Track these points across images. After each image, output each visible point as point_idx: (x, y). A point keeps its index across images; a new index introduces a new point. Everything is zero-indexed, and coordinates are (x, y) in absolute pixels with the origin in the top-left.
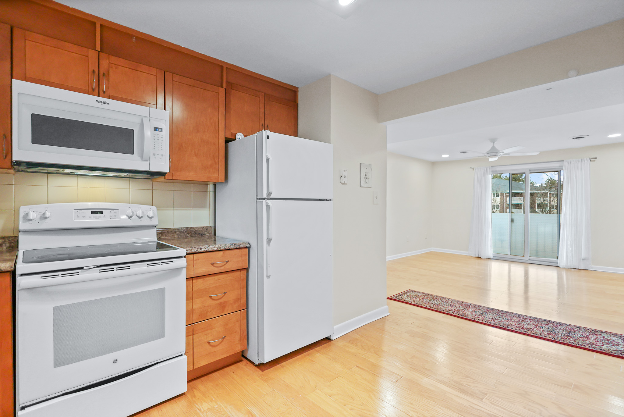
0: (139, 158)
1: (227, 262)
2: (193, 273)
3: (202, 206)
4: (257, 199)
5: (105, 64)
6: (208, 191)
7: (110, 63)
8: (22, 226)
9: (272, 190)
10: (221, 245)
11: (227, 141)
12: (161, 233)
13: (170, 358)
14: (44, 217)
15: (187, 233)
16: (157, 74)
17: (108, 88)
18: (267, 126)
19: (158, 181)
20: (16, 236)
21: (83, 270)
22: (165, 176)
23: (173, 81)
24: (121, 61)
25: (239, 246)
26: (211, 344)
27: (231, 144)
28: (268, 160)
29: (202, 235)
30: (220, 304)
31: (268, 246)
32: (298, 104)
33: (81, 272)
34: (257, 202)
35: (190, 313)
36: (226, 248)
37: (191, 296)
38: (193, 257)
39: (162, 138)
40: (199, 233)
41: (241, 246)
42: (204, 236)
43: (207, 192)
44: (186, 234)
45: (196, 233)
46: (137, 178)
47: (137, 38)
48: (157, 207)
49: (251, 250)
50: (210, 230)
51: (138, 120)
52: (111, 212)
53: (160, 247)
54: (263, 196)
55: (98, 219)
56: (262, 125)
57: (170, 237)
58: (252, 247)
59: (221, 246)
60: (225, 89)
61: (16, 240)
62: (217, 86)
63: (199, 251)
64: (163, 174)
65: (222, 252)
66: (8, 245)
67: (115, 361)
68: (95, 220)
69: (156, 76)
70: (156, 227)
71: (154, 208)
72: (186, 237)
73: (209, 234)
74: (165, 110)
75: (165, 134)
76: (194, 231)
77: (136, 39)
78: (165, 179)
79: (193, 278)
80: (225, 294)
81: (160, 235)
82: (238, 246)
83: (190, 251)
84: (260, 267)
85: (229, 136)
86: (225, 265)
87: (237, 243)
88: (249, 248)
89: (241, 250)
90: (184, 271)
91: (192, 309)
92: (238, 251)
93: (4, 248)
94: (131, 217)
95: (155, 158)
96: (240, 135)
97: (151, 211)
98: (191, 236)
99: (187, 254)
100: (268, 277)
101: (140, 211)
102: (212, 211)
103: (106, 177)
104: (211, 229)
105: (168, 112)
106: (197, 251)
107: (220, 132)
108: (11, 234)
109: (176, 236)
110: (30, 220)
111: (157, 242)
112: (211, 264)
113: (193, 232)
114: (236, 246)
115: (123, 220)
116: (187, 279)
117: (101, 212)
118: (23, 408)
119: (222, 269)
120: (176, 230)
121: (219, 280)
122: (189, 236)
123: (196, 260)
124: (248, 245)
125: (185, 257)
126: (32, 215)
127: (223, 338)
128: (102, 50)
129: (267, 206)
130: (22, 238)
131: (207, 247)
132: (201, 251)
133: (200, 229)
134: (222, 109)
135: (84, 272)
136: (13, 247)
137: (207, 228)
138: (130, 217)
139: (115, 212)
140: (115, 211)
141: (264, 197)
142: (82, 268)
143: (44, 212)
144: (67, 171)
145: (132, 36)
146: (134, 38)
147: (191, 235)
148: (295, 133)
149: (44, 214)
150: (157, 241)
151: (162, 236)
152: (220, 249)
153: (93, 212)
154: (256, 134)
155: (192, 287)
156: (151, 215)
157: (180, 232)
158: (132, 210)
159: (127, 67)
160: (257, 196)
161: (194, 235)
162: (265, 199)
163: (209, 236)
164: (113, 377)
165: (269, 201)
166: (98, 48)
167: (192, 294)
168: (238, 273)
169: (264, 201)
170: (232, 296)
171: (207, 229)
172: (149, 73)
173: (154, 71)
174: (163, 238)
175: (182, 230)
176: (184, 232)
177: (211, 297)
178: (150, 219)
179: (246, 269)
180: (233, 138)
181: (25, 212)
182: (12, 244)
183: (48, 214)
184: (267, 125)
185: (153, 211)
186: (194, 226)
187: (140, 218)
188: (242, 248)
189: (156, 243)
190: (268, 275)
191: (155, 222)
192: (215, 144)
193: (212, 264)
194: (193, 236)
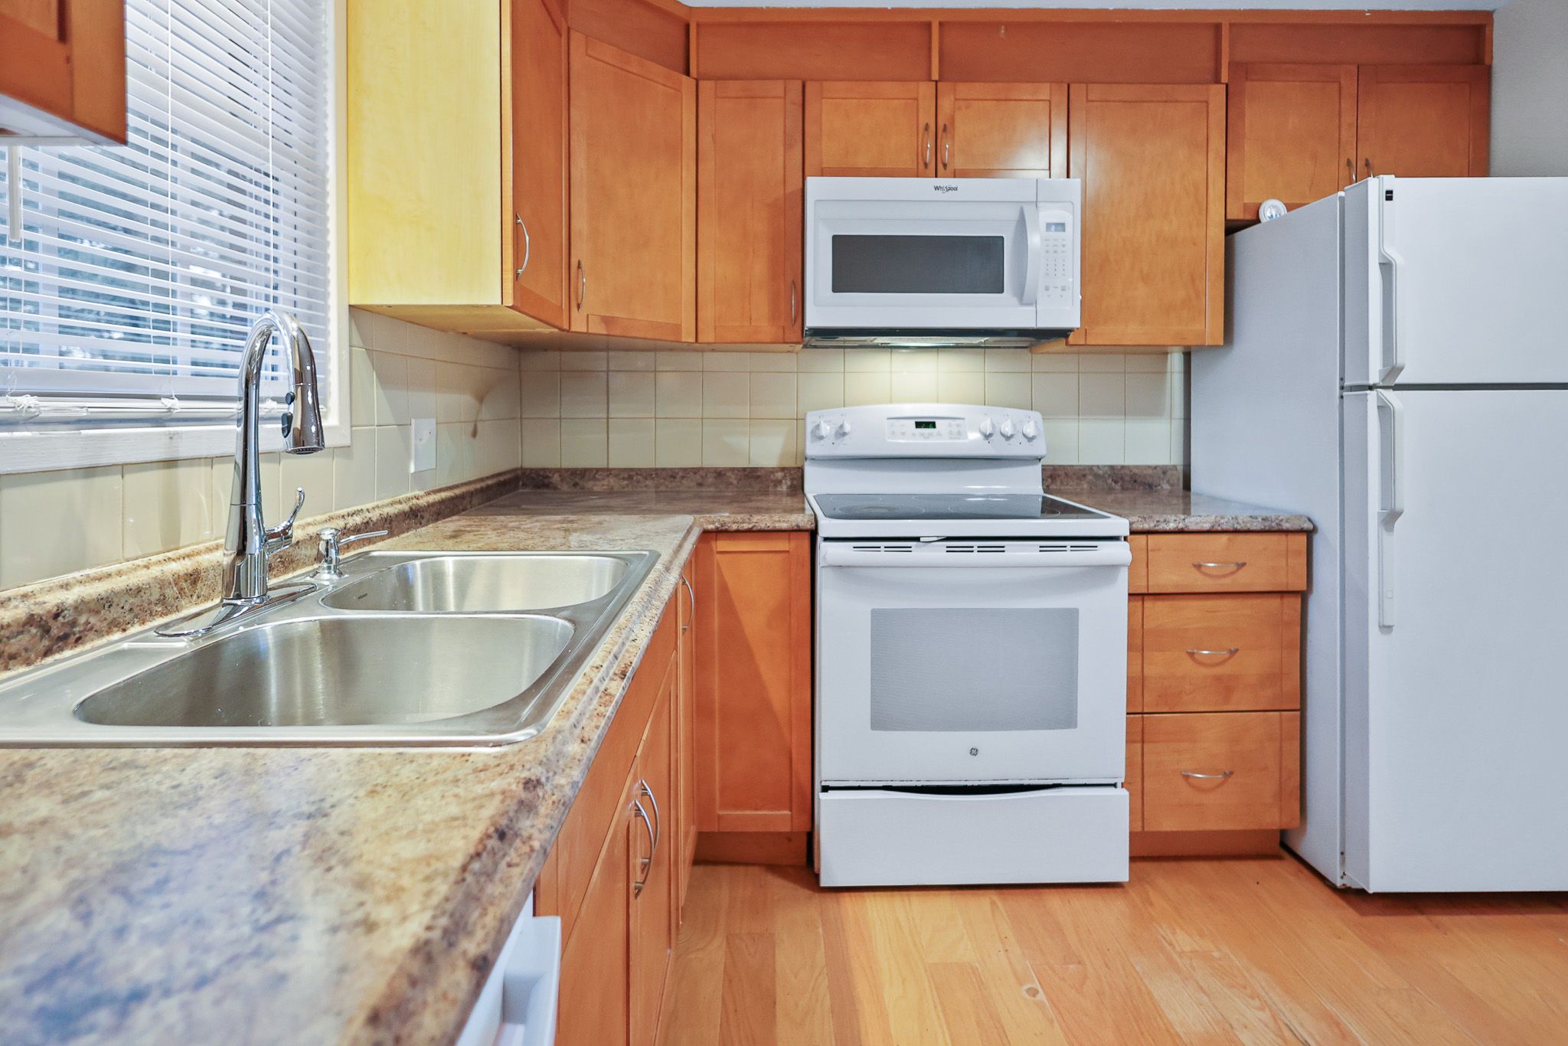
0: (1015, 300)
1: (1242, 565)
2: (1145, 584)
3: (1152, 410)
4: (1342, 388)
5: (946, 104)
6: (1169, 370)
7: (956, 99)
8: (812, 449)
9: (1404, 356)
10: (1222, 518)
11: (1232, 228)
12: (1052, 476)
13: (1088, 783)
14: (841, 434)
15: (1112, 480)
16: (1051, 97)
17: (952, 155)
18: (1367, 164)
19: (1045, 350)
20: (799, 468)
21: (919, 543)
22: (1067, 336)
23: (1088, 101)
24: (977, 89)
25: (1277, 524)
26: (1191, 780)
27: (1241, 236)
28: (1387, 267)
29: (1152, 488)
30: (1218, 679)
31: (1384, 531)
32: (1489, 68)
33: (916, 546)
34: (1342, 397)
35: (1136, 685)
36: (1239, 527)
37: (1139, 642)
38: (1145, 542)
39: (1064, 246)
40: (1144, 480)
41: (1286, 526)
42: (1156, 491)
43: (1166, 372)
44: (1110, 481)
45: (1135, 481)
46: (999, 347)
47: (1009, 25)
48: (1042, 414)
49: (1317, 539)
50: (1172, 475)
51: (1014, 215)
52: (950, 425)
53: (1050, 509)
54: (1368, 379)
55: (928, 438)
56: (1349, 163)
57: (1071, 486)
58: (1319, 530)
59: (1222, 521)
60: (1227, 85)
61: (800, 475)
62: (1202, 84)
63: (1162, 527)
64: (1063, 334)
65: (1225, 538)
66: (789, 483)
67: (974, 752)
68: (922, 441)
69: (1050, 101)
70: (1040, 460)
71: (1036, 415)
72: (1111, 490)
73: (1171, 485)
74: (1068, 177)
75: (1072, 237)
76: (1131, 477)
77: (1006, 30)
78: (1067, 344)
79: (1146, 597)
80: (1233, 653)
81: (1050, 480)
82: (1274, 524)
83: (1139, 526)
84: (1352, 594)
85: (1236, 214)
86: (1232, 573)
87: (1272, 515)
88: (1310, 533)
89: (1283, 537)
90: (1124, 575)
91: (1140, 674)
92: (1275, 538)
93: (784, 488)
94: (991, 435)
95: (1049, 296)
96: (1274, 207)
97: (1031, 423)
98: (1124, 489)
99: (1132, 532)
100: (1386, 628)
101: (1009, 423)
102: (1178, 425)
103: (940, 349)
104: (1175, 472)
105: (1076, 182)
106: (1157, 528)
107: (1211, 206)
108: (790, 463)
109: (1085, 486)
110: (821, 438)
111: (1044, 498)
112: (1195, 566)
113: (1127, 478)
114: (1267, 524)
115: (971, 442)
116: (1132, 598)
117: (933, 425)
118: (825, 789)
119: (1226, 585)
120: (1085, 469)
121: (1215, 612)
122: (1118, 487)
123: (1154, 550)
124: (1307, 526)
125: (1125, 539)
126: (826, 429)
127: (1228, 775)
128: (942, 78)
129: (1384, 408)
130: (811, 473)
131: (1184, 519)
132: (1168, 528)
133: (1145, 472)
134: (1217, 143)
135: (920, 546)
136: (795, 487)
137: (1165, 470)
138: (987, 437)
139: (958, 425)
140: (958, 421)
141: (1371, 382)
142: (917, 539)
143: (842, 423)
144: (880, 340)
145: (996, 25)
146: (1003, 27)
147: (1121, 486)
148: (1479, 165)
149: (842, 426)
150: (1041, 493)
151: (1052, 483)
152: (1219, 528)
153: (919, 425)
154: (1341, 194)
155: (1140, 617)
156: (1030, 430)
157: (1097, 476)
158: (992, 420)
159: (989, 97)
160: (1342, 379)
161: (1130, 487)
162: (1371, 388)
163: (1171, 492)
164: (969, 784)
165: (1390, 396)
166: (935, 76)
167: (1140, 636)
168: (1274, 603)
169: (1372, 395)
170: (1252, 664)
171: (1164, 473)
172: (1034, 98)
173: (1044, 91)
174: (1055, 487)
175: (1101, 472)
176: (1106, 476)
177: (1191, 655)
178: (1029, 441)
179: (1300, 596)
180: (1249, 217)
181: (814, 422)
182: (795, 482)
183: (847, 428)
184: (1367, 160)
185: (1036, 422)
186: (1127, 463)
187: (1008, 438)
188: (1287, 532)
189: (1040, 499)
190: (1386, 624)
191: (1038, 449)
192: (1195, 244)
193: (1198, 567)
194: (1128, 489)
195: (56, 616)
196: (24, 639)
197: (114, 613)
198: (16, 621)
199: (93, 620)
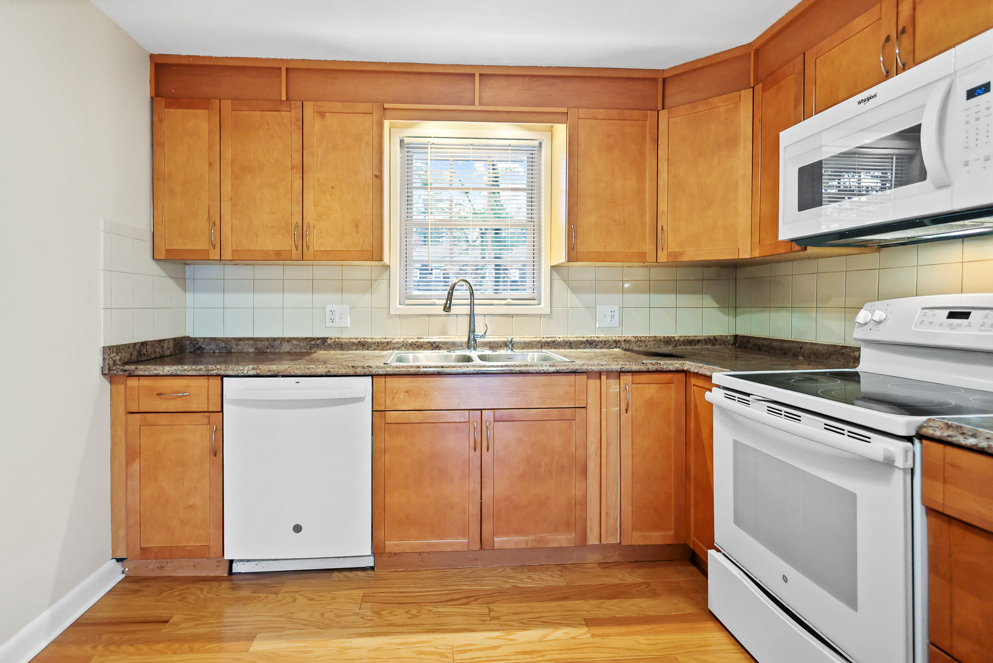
2: (941, 501)
17: (911, 52)
39: (988, 109)
95: (968, 172)
117: (967, 315)
153: (952, 315)
155: (947, 542)
167: (948, 564)
195: (434, 343)
196: (428, 345)
197: (448, 346)
198: (426, 342)
199: (443, 346)
